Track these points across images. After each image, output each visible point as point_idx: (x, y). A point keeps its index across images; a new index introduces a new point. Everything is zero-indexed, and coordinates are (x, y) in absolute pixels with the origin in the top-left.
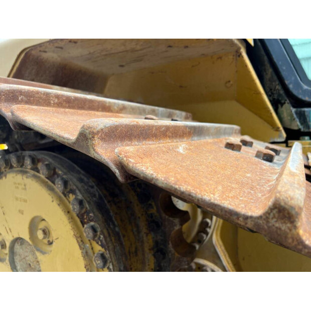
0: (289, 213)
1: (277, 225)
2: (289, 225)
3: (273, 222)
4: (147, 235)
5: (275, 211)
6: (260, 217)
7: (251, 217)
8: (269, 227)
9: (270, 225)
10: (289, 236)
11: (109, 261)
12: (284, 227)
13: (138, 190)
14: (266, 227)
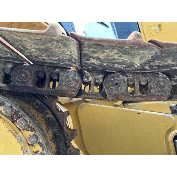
0: (140, 35)
1: (138, 40)
2: (141, 39)
3: (136, 39)
4: (47, 131)
5: (136, 36)
6: (133, 39)
7: (131, 40)
8: (136, 41)
9: (136, 40)
10: (142, 42)
11: (39, 138)
12: (140, 39)
13: (37, 107)
14: (135, 41)
